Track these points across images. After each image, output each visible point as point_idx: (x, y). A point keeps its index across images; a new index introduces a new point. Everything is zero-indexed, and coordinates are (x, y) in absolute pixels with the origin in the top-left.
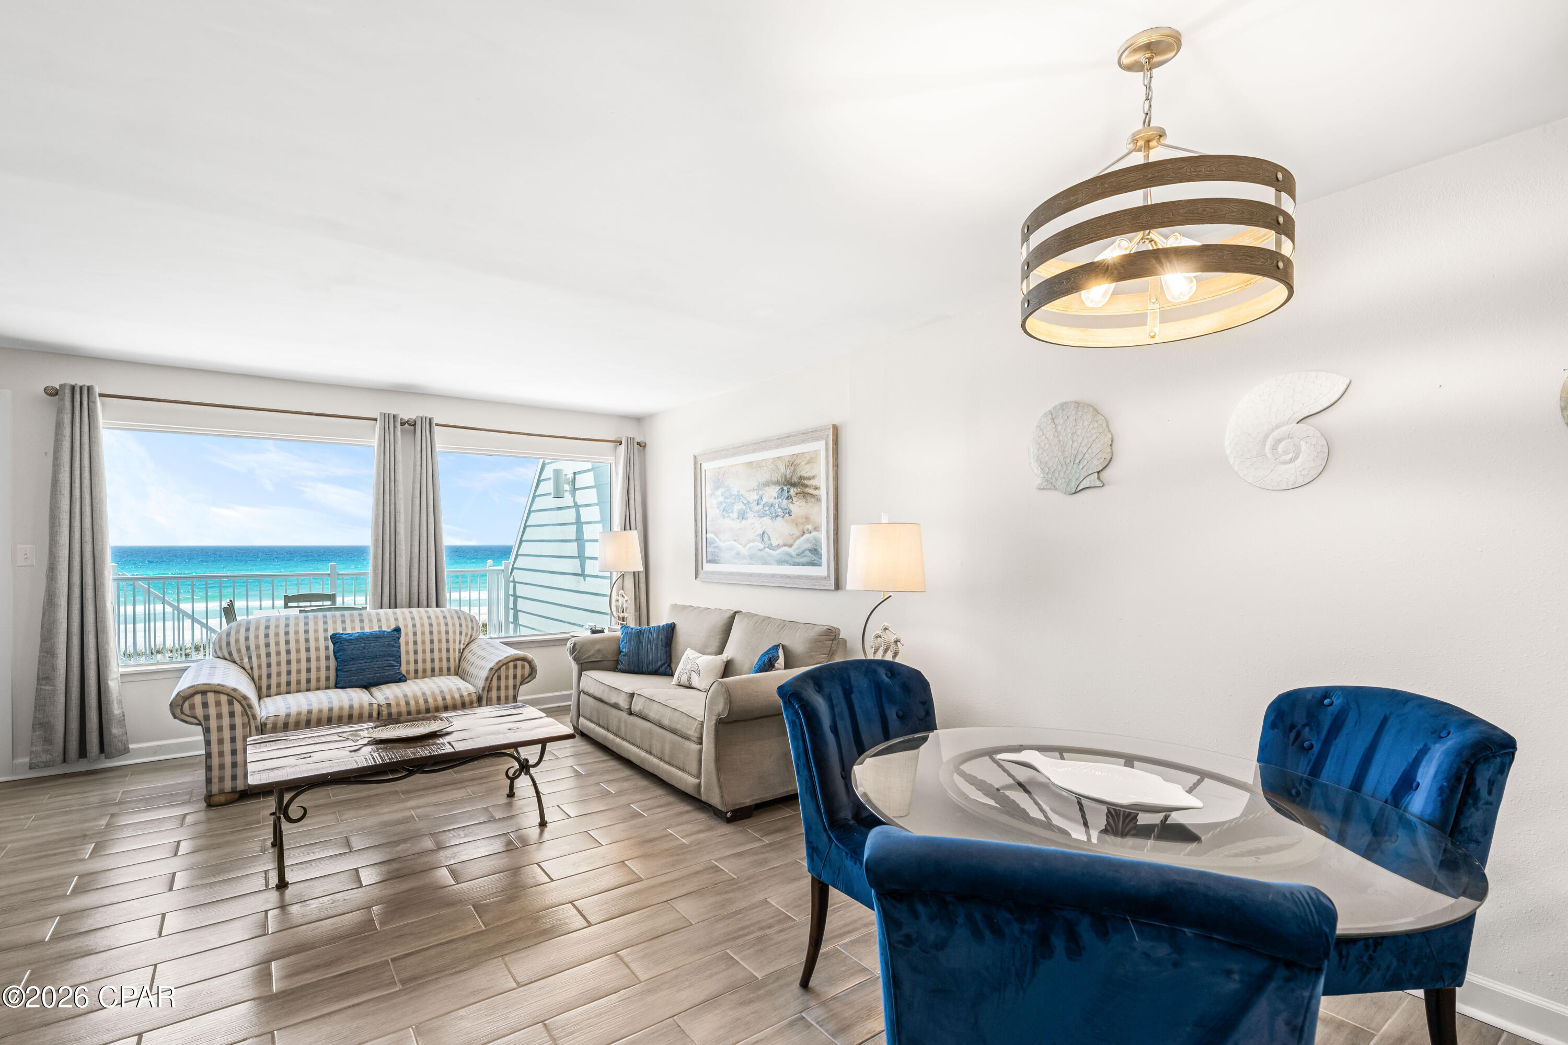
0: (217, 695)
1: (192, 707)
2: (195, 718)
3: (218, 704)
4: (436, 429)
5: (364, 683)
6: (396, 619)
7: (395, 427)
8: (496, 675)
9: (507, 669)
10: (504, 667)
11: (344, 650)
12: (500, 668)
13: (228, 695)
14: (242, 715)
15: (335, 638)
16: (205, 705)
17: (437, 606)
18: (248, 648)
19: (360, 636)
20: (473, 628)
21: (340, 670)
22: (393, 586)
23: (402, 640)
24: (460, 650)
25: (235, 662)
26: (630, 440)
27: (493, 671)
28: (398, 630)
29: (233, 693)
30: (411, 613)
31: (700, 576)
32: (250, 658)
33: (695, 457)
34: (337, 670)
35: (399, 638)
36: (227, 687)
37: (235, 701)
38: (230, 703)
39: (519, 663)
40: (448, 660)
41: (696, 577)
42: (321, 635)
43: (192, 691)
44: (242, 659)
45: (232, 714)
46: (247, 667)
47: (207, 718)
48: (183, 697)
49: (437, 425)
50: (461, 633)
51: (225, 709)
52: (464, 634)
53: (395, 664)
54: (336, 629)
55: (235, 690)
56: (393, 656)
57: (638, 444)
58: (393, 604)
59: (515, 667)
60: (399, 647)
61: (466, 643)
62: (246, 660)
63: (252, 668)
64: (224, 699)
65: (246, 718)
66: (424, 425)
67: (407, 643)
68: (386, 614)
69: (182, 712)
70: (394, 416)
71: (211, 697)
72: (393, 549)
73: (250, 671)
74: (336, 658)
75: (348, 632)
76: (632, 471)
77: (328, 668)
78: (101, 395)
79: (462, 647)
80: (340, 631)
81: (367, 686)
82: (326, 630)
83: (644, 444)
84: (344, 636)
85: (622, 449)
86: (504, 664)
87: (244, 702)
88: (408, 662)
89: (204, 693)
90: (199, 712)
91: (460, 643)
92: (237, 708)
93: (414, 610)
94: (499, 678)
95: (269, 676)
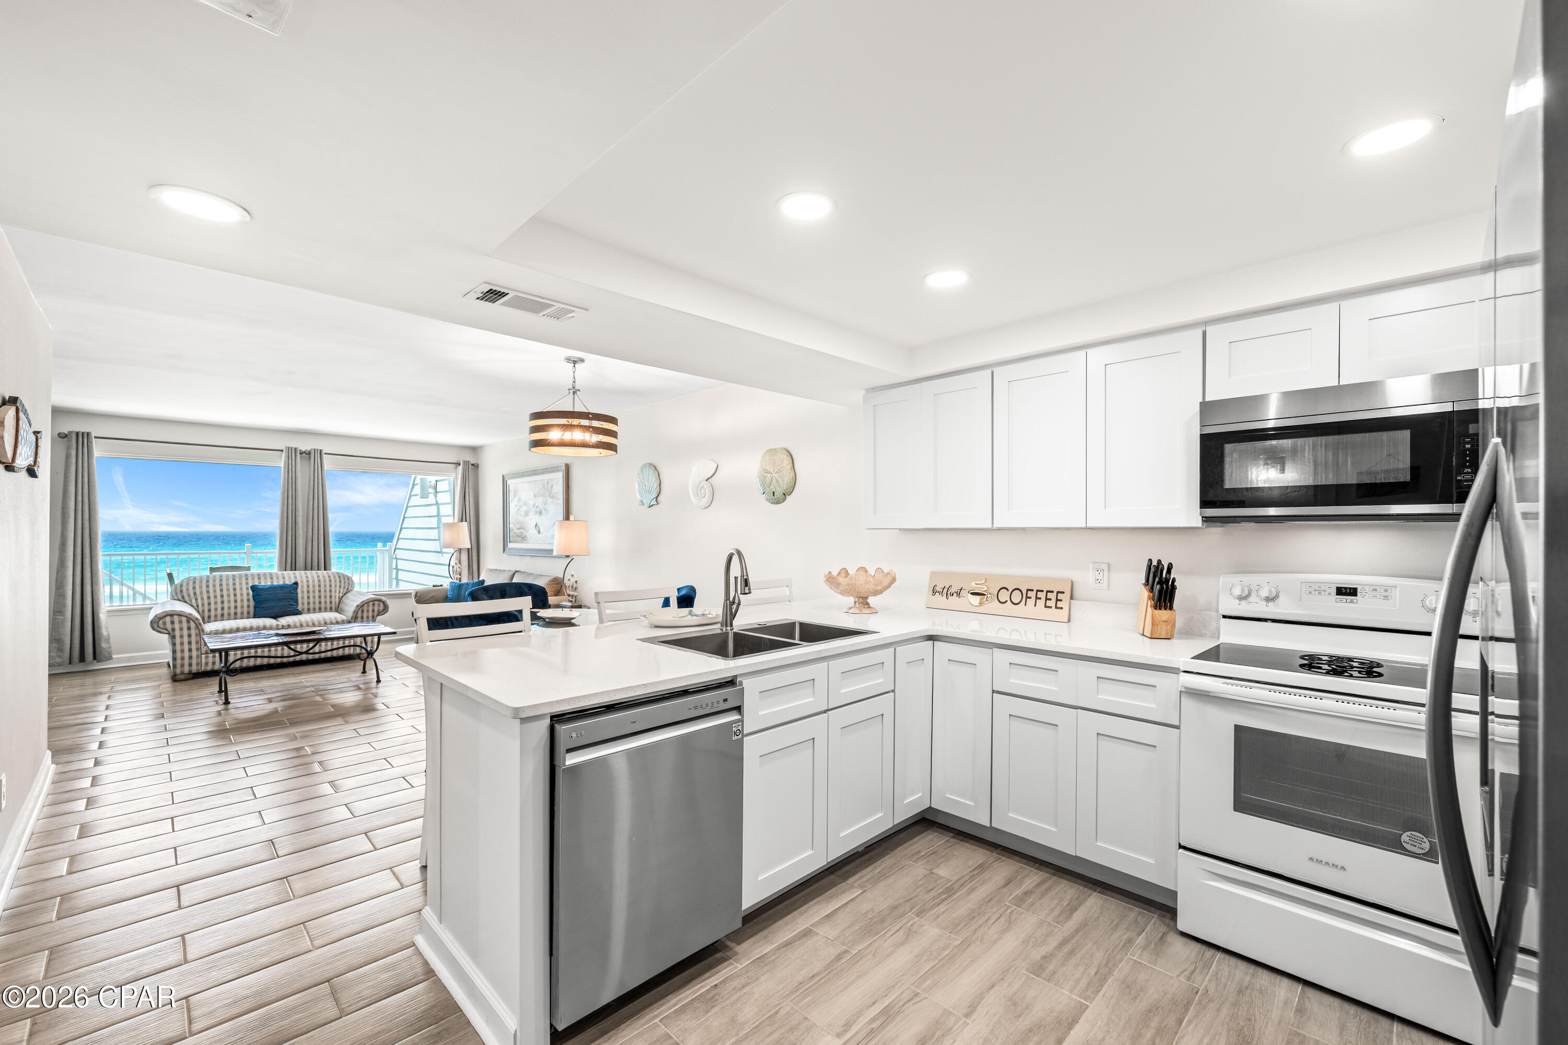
0: (180, 617)
1: (164, 623)
2: (167, 630)
3: (180, 622)
4: (325, 456)
5: (272, 615)
6: (295, 577)
7: (295, 455)
8: (360, 610)
9: (368, 606)
10: (366, 605)
11: (260, 595)
12: (363, 605)
13: (187, 617)
14: (196, 629)
15: (254, 588)
16: (172, 623)
17: (325, 570)
18: (195, 594)
19: (270, 587)
20: (349, 584)
21: (257, 607)
22: (294, 557)
23: (299, 590)
24: (339, 597)
25: (186, 602)
26: (466, 463)
27: (359, 607)
28: (296, 583)
29: (189, 616)
30: (306, 573)
31: (506, 551)
32: (196, 599)
33: (503, 476)
34: (255, 607)
35: (297, 589)
36: (186, 613)
37: (191, 621)
38: (188, 622)
39: (376, 603)
40: (331, 602)
41: (504, 551)
42: (244, 586)
43: (164, 614)
44: (191, 601)
45: (189, 628)
46: (195, 605)
47: (173, 630)
48: (159, 618)
49: (325, 454)
50: (340, 587)
51: (185, 625)
52: (342, 587)
53: (294, 604)
54: (254, 583)
55: (190, 614)
56: (291, 599)
57: (472, 465)
58: (294, 568)
59: (374, 605)
60: (297, 594)
61: (344, 593)
62: (194, 601)
63: (198, 606)
64: (184, 619)
65: (198, 631)
66: (316, 454)
67: (303, 592)
68: (289, 574)
69: (158, 626)
70: (295, 449)
71: (176, 618)
72: (294, 534)
73: (196, 608)
74: (254, 600)
75: (262, 584)
76: (467, 483)
77: (249, 606)
78: (95, 437)
79: (341, 595)
80: (257, 583)
81: (275, 617)
82: (247, 584)
83: (477, 465)
84: (260, 587)
85: (460, 468)
86: (366, 603)
87: (196, 622)
88: (303, 604)
89: (172, 615)
90: (169, 626)
91: (339, 592)
92: (192, 625)
93: (308, 572)
94: (363, 611)
95: (209, 610)
